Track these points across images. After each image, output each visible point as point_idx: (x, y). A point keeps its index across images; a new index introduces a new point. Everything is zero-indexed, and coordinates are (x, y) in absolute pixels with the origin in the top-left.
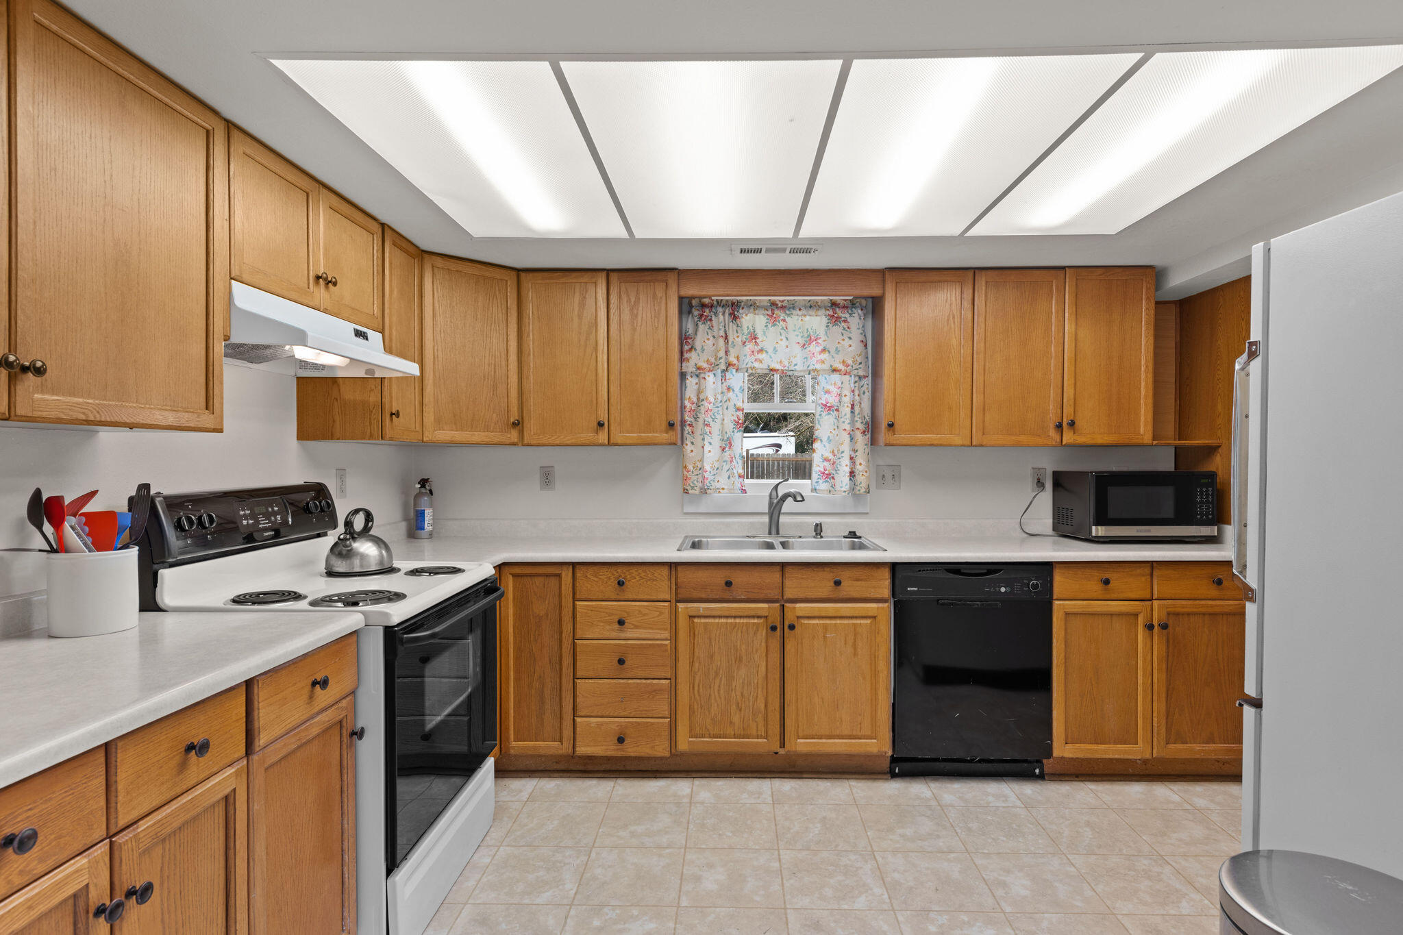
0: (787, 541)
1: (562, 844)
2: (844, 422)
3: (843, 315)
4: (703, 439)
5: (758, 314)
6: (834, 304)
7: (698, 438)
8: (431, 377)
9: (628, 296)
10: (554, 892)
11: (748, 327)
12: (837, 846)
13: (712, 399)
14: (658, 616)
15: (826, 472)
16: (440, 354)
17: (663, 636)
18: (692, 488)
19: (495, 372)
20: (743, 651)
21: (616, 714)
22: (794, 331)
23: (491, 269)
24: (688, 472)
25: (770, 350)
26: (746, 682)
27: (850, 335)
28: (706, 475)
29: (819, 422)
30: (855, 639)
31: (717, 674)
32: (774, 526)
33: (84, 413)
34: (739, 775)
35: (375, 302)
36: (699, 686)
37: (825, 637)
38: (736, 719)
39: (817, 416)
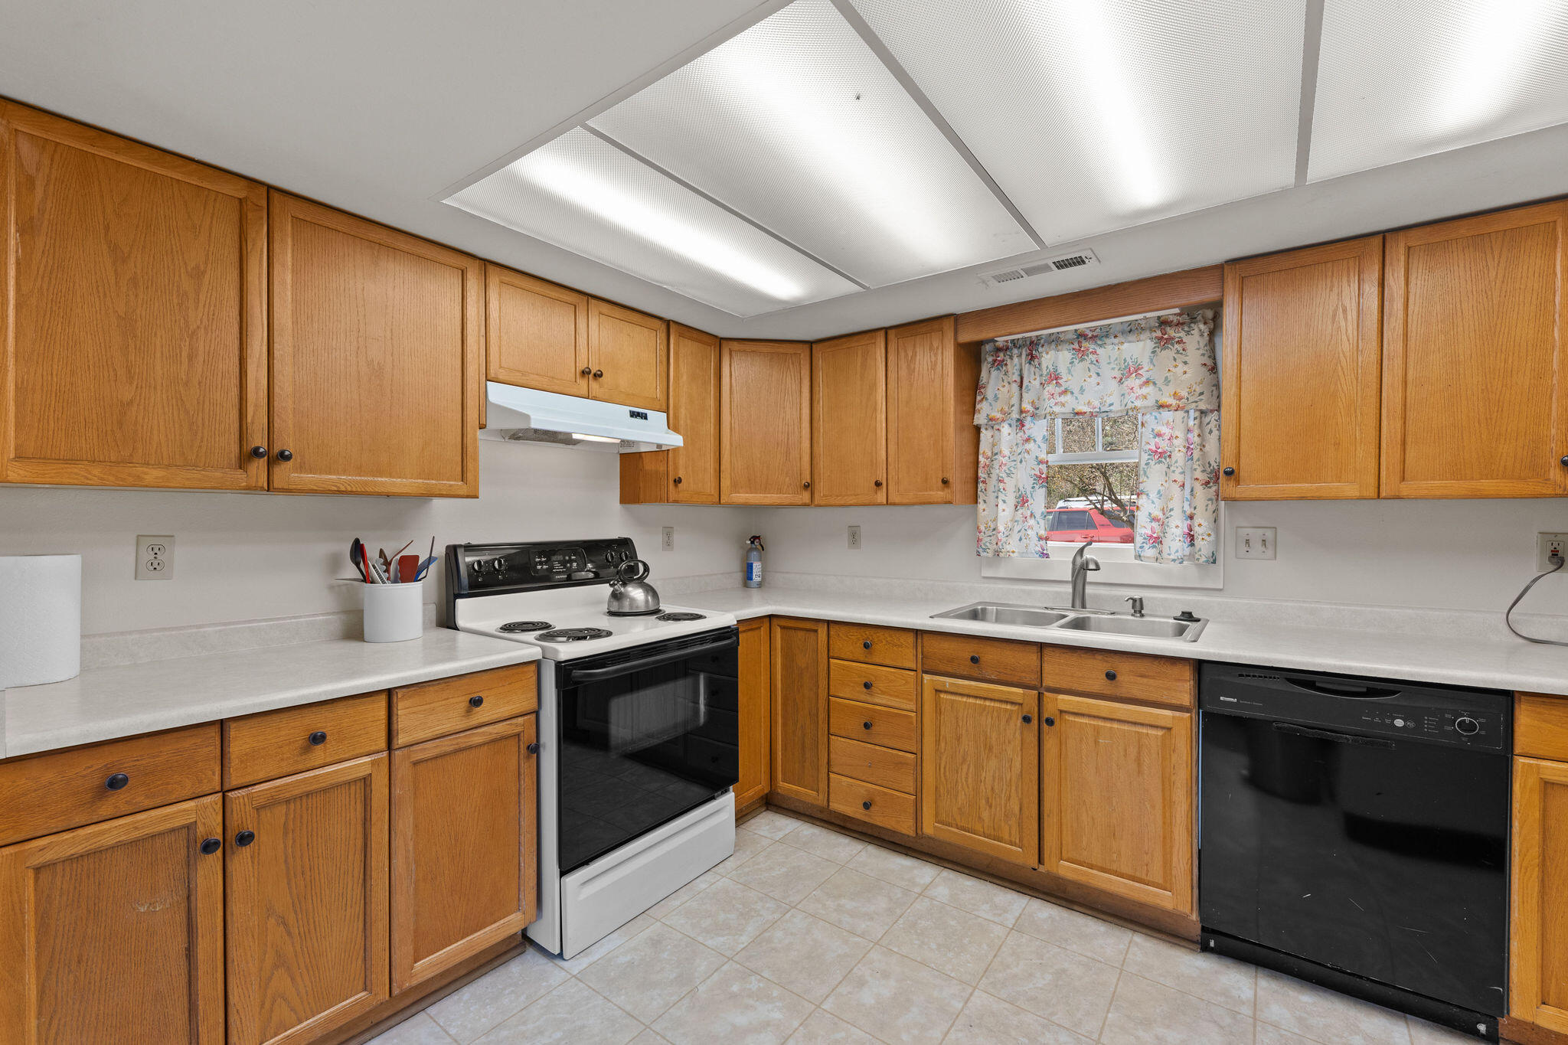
0: (1088, 618)
1: (771, 894)
2: (1174, 472)
3: (1177, 335)
4: (997, 497)
5: (1061, 350)
6: (1163, 323)
7: (991, 496)
8: (728, 447)
9: (906, 351)
10: (728, 939)
11: (1047, 367)
12: (1052, 1014)
13: (1006, 452)
14: (904, 685)
15: (1155, 535)
16: (737, 426)
17: (908, 707)
18: (984, 550)
19: (788, 439)
20: (994, 739)
21: (863, 778)
22: (1109, 363)
23: (784, 345)
24: (980, 532)
25: (1076, 391)
26: (997, 775)
27: (1186, 359)
28: (1000, 536)
29: (1145, 473)
30: (1139, 753)
31: (964, 760)
32: (1079, 598)
33: (336, 486)
34: (995, 881)
35: (658, 387)
36: (945, 768)
37: (1096, 742)
38: (985, 815)
39: (1143, 465)
